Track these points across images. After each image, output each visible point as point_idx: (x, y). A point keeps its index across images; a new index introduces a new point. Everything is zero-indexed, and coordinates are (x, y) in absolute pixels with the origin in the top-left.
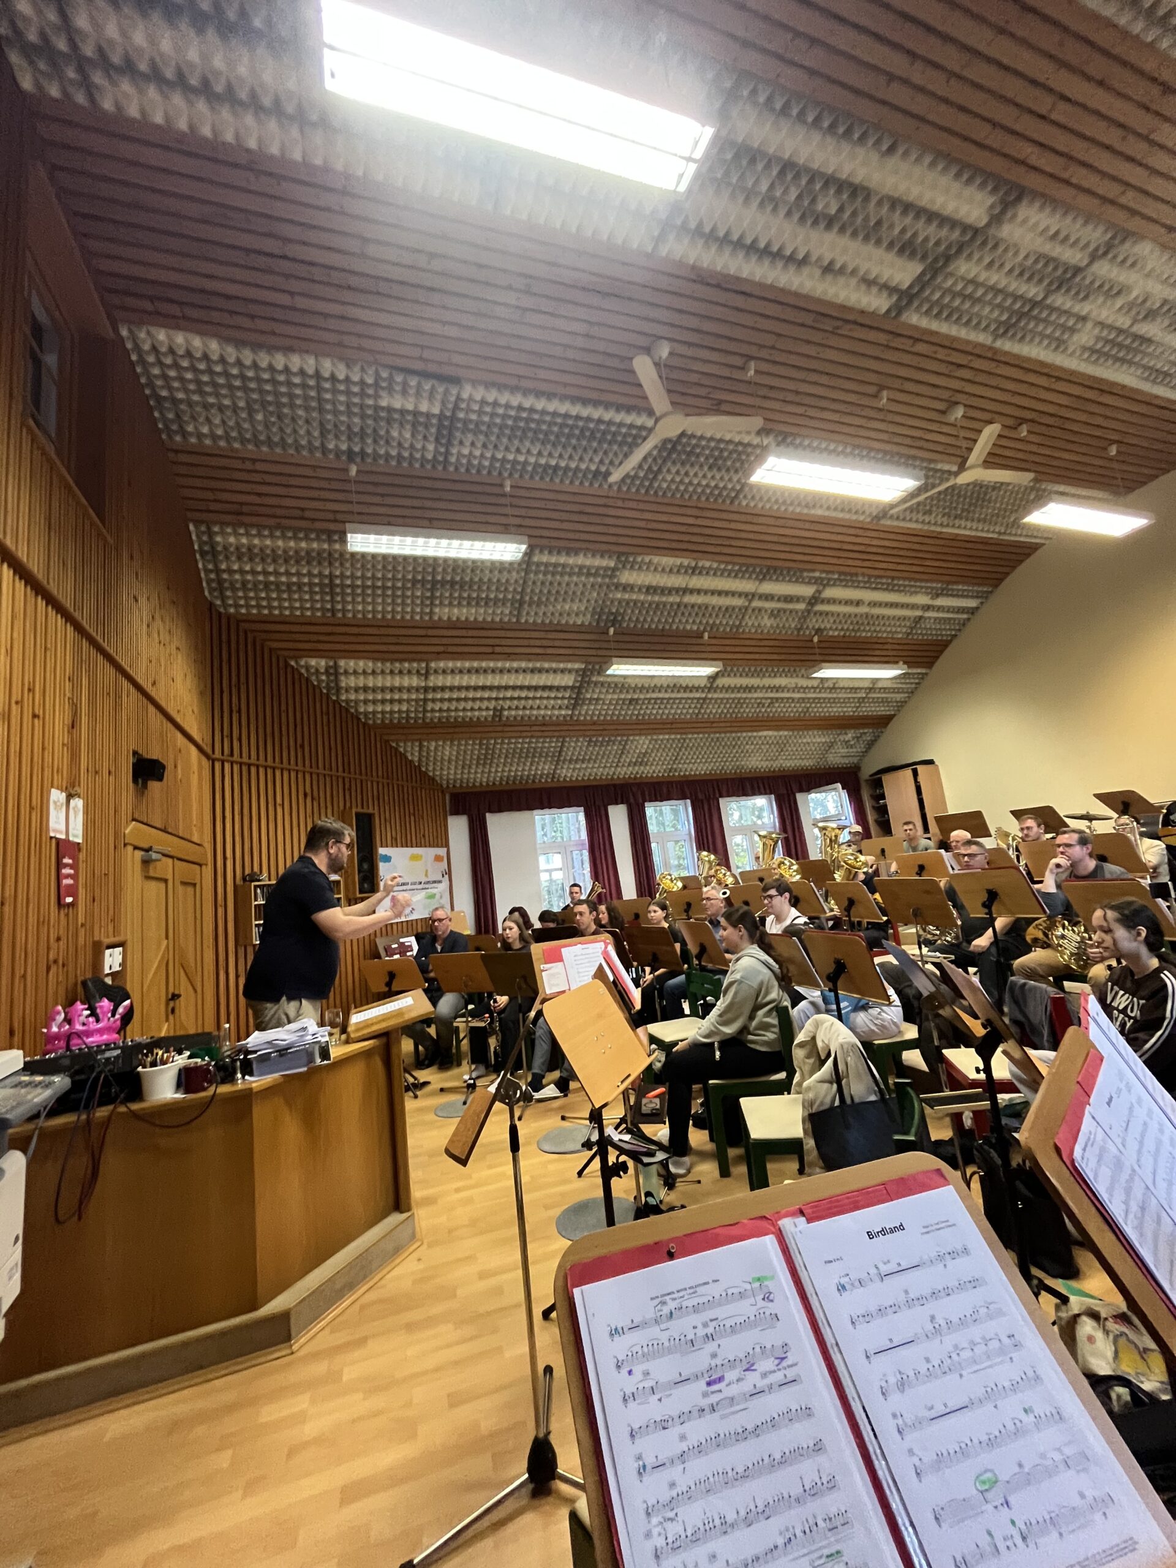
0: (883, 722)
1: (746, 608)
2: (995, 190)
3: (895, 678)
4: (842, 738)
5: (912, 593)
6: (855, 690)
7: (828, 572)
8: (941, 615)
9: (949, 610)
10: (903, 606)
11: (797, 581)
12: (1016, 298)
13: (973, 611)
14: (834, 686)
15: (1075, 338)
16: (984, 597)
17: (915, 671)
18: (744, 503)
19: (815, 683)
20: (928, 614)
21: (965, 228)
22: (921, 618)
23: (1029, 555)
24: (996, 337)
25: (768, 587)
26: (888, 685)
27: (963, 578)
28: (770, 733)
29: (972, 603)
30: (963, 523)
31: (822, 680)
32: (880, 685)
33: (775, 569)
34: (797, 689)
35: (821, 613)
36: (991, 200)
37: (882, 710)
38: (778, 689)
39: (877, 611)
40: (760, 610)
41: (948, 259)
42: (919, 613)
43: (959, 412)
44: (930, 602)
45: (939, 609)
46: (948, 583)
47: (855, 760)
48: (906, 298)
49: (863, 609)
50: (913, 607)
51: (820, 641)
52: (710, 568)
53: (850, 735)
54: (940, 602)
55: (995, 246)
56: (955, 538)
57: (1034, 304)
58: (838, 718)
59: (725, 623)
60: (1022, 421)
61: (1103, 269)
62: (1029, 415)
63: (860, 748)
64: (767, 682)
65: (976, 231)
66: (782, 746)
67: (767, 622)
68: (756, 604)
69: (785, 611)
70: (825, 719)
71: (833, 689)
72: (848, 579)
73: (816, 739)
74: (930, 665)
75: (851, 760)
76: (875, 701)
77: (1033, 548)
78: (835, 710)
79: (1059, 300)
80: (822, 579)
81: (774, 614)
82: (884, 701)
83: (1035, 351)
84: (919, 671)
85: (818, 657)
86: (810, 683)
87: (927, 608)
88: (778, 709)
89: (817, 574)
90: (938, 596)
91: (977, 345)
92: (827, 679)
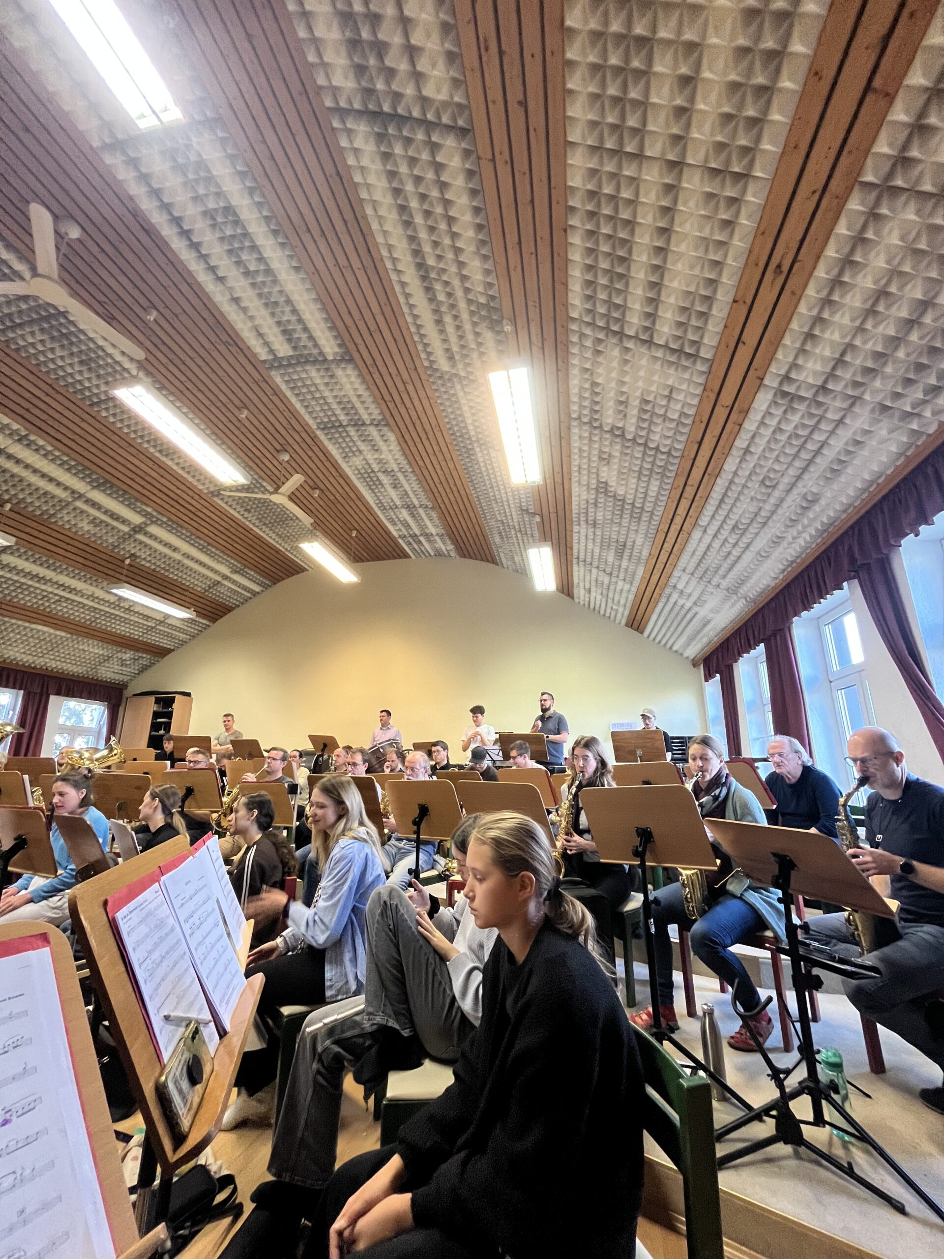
0: (162, 652)
1: (68, 504)
2: (340, 346)
3: (183, 620)
4: (119, 655)
5: (218, 562)
6: (147, 618)
7: (160, 513)
8: (234, 587)
9: (239, 585)
10: (209, 568)
11: (128, 506)
12: (334, 415)
13: (255, 594)
14: (130, 608)
15: (354, 459)
16: (266, 587)
17: (201, 620)
18: (104, 414)
19: (113, 599)
20: (225, 582)
21: (321, 353)
22: (219, 582)
23: (298, 573)
24: (319, 428)
25: (97, 496)
26: (178, 624)
27: (256, 568)
28: (46, 629)
29: (257, 588)
30: (267, 530)
31: (120, 598)
32: (169, 621)
33: (113, 486)
34: (92, 597)
35: (141, 543)
36: (337, 350)
37: (165, 643)
38: (72, 590)
39: (187, 562)
40: (82, 512)
41: (307, 362)
42: (219, 579)
43: (286, 457)
44: (229, 574)
45: (234, 582)
46: (246, 566)
47: (126, 679)
48: (277, 363)
49: (177, 556)
50: (216, 572)
51: (130, 565)
52: (42, 447)
53: (128, 655)
54: (236, 577)
55: (332, 376)
56: (259, 538)
57: (341, 425)
58: (123, 637)
59: (36, 506)
60: (318, 488)
61: (373, 431)
62: (323, 487)
63: (134, 669)
64: (63, 579)
65: (325, 360)
66: (55, 646)
67: (85, 526)
68: (79, 504)
69: (107, 525)
70: (110, 634)
71: (128, 610)
72: (174, 526)
73: (94, 649)
74: (214, 620)
75: (121, 678)
76: (161, 633)
77: (302, 570)
78: (122, 629)
79: (352, 432)
80: (153, 516)
81: (94, 521)
82: (168, 635)
83: (334, 451)
84: (204, 622)
85: (124, 578)
86: (107, 597)
87: (226, 578)
88: (62, 609)
89: (149, 510)
90: (236, 572)
91: (307, 424)
92: (126, 600)
